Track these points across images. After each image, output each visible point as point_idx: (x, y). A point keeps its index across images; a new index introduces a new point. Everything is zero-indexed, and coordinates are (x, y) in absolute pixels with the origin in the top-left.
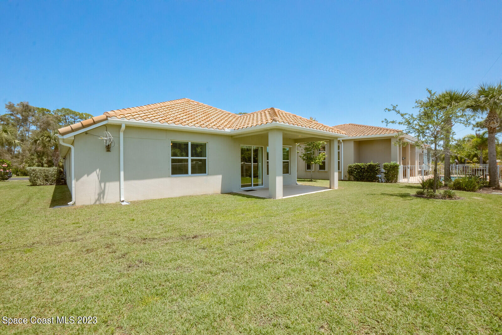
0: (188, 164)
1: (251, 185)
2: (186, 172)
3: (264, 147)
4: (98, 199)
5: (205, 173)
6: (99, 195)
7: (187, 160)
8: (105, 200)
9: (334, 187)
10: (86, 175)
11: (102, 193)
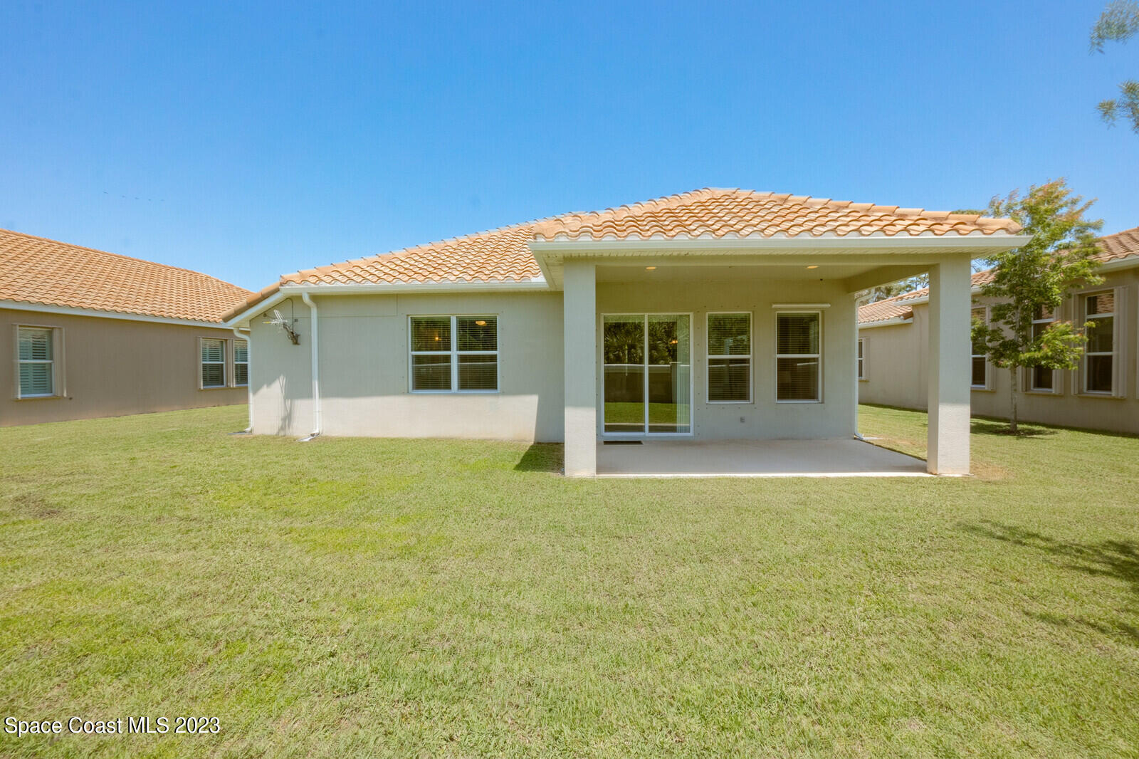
0: (450, 366)
1: (641, 429)
2: (447, 386)
3: (695, 317)
4: (282, 428)
5: (496, 388)
6: (284, 420)
7: (447, 359)
8: (291, 430)
9: (936, 468)
10: (265, 386)
11: (288, 418)
